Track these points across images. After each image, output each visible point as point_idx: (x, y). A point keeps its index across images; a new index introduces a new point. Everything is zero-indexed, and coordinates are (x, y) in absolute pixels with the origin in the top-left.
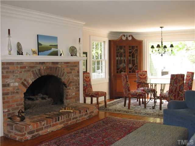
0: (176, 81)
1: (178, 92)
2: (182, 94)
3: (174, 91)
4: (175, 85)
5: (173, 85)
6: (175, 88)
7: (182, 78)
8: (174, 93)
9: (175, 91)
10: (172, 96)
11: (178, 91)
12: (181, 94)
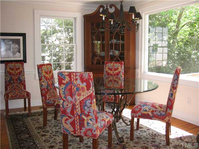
0: (71, 90)
1: (79, 116)
2: (90, 121)
3: (69, 111)
4: (69, 98)
5: (66, 97)
6: (70, 105)
7: (85, 84)
8: (70, 118)
9: (72, 112)
10: (66, 123)
11: (79, 113)
12: (88, 123)
